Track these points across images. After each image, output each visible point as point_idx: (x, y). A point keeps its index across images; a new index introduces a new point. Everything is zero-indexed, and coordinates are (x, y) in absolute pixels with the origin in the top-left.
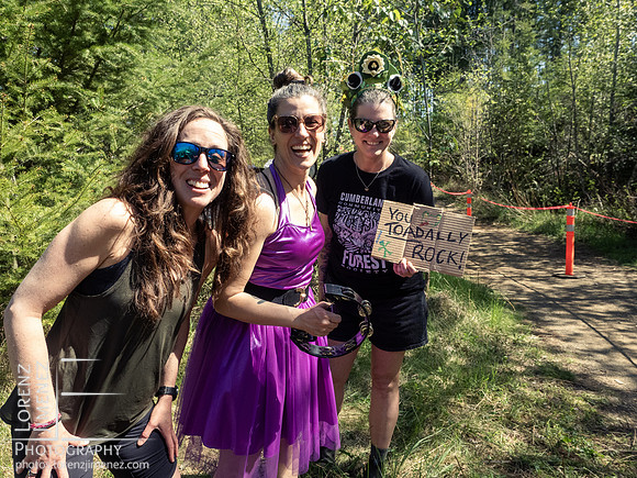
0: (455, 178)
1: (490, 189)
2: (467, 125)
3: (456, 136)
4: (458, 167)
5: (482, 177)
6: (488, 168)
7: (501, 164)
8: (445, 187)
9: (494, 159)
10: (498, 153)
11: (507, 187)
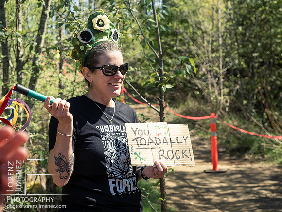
0: (194, 96)
1: (239, 110)
2: (207, 26)
3: (194, 41)
4: (197, 82)
5: (229, 94)
6: (236, 83)
7: (252, 78)
8: (182, 108)
9: (242, 71)
10: (247, 63)
11: (260, 108)
